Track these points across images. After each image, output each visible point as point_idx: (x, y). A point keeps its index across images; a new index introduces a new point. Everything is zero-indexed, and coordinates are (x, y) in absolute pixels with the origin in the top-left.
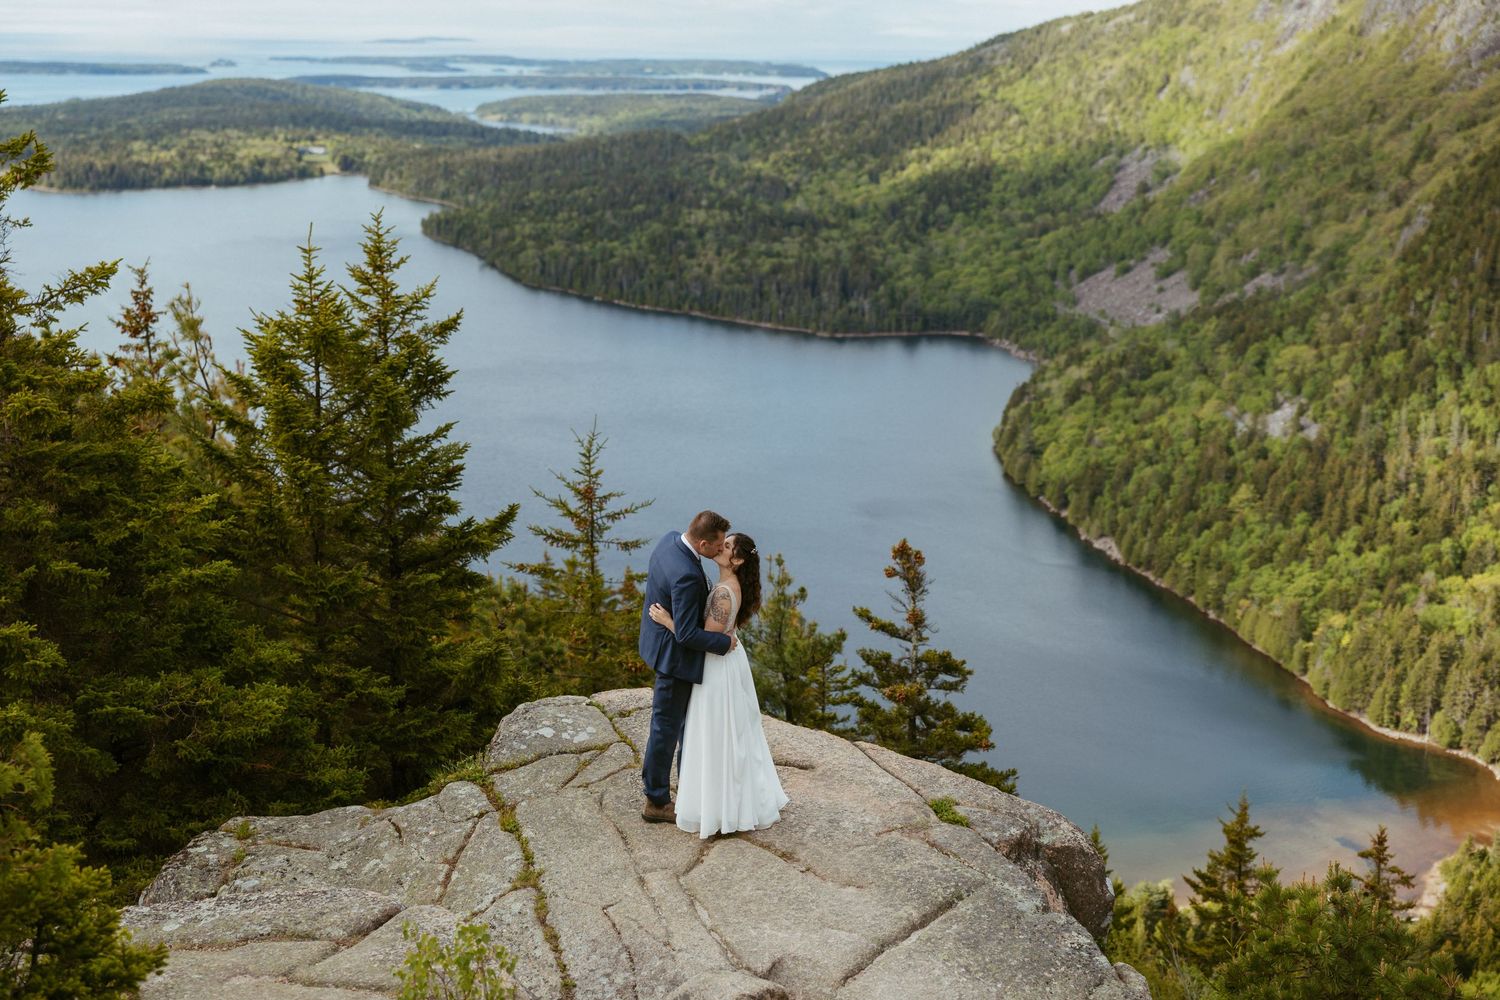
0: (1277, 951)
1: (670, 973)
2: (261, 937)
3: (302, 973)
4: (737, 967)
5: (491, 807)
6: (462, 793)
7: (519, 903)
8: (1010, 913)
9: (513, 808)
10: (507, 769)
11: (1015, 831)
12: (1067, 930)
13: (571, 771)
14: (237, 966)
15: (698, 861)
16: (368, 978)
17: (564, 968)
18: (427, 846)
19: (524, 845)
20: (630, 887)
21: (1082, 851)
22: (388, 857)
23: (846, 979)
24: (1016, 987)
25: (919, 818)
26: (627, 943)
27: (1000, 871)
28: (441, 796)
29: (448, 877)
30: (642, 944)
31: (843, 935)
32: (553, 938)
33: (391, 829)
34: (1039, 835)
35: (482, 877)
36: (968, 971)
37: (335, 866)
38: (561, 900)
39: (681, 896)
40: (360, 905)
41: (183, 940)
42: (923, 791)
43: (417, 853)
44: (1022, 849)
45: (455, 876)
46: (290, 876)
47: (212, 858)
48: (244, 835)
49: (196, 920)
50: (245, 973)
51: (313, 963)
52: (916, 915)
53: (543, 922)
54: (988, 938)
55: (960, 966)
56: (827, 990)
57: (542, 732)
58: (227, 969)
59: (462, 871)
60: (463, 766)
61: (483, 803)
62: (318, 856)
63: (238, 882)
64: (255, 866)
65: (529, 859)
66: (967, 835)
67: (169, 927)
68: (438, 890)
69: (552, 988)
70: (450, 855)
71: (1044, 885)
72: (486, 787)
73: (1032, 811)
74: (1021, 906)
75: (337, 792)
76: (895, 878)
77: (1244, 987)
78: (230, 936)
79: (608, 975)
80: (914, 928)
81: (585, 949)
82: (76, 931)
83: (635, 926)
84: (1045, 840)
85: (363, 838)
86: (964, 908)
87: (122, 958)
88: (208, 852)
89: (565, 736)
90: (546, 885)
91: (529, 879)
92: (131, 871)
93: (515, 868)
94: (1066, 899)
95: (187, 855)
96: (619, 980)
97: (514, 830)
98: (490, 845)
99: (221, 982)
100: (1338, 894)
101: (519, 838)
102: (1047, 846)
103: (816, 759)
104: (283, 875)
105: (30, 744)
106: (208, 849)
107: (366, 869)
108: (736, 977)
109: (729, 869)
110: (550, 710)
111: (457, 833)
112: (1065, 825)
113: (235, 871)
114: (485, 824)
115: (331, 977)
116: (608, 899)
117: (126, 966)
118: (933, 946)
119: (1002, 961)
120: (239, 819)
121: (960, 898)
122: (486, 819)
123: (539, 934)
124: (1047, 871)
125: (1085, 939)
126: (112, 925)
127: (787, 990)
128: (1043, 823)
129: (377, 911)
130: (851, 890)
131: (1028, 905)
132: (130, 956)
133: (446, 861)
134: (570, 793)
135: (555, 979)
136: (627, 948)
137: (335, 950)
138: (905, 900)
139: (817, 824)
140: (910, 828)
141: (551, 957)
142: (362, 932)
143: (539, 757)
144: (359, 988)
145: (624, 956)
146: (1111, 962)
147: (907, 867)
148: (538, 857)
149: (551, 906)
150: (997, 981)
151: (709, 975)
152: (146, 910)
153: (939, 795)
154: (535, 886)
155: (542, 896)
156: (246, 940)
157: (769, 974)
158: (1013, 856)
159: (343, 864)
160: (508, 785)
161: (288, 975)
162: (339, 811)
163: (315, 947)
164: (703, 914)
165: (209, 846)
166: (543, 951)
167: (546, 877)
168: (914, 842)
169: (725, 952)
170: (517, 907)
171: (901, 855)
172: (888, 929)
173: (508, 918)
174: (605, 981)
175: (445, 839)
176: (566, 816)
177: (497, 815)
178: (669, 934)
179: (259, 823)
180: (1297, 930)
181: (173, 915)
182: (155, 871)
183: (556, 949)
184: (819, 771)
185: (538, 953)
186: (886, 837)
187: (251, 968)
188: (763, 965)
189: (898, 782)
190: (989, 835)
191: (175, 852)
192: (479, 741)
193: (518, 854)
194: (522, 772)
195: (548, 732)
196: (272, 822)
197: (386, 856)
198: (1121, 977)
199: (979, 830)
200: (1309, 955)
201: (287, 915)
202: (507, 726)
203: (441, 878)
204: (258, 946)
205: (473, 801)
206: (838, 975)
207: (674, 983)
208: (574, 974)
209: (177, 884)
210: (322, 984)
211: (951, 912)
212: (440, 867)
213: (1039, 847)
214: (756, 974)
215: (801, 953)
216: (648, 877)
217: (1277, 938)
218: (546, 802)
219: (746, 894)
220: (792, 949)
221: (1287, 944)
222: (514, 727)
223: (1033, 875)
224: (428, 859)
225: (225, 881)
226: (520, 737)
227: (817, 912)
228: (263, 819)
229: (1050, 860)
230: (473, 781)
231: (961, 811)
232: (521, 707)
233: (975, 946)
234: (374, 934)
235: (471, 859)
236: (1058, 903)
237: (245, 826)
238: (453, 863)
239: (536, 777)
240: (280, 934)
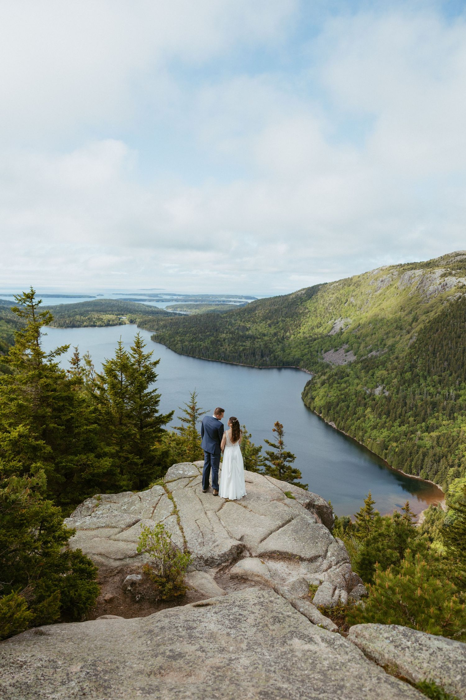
0: (380, 535)
1: (213, 539)
2: (102, 527)
3: (113, 537)
4: (231, 537)
5: (165, 492)
6: (157, 488)
7: (173, 519)
8: (306, 523)
9: (171, 493)
10: (170, 482)
11: (308, 501)
12: (322, 528)
13: (187, 483)
14: (96, 535)
15: (221, 508)
16: (131, 539)
17: (184, 537)
18: (148, 503)
19: (174, 503)
20: (203, 515)
21: (326, 506)
22: (137, 506)
23: (261, 541)
24: (308, 544)
25: (282, 497)
26: (202, 530)
27: (304, 512)
28: (152, 489)
29: (153, 511)
30: (206, 531)
31: (261, 529)
32: (181, 529)
33: (138, 498)
34: (314, 502)
35: (162, 512)
36: (295, 539)
37: (123, 508)
38: (184, 518)
39: (217, 517)
40: (129, 519)
41: (81, 528)
42: (282, 489)
43: (145, 504)
44: (310, 506)
45: (155, 511)
46: (111, 510)
47: (90, 505)
48: (99, 499)
49: (85, 522)
50: (98, 537)
51: (116, 534)
52: (281, 524)
53: (179, 524)
54: (300, 530)
55: (293, 538)
56: (256, 544)
57: (179, 472)
58: (93, 536)
59: (157, 510)
60: (158, 481)
61: (163, 491)
62: (119, 505)
63: (97, 512)
64: (101, 508)
65: (175, 507)
66: (294, 502)
67: (78, 524)
68: (151, 515)
69: (181, 543)
70: (154, 505)
71: (315, 516)
72: (164, 487)
73: (312, 495)
74: (309, 522)
75: (124, 488)
76: (275, 513)
77: (371, 545)
78: (94, 527)
79: (196, 539)
80: (280, 527)
81: (190, 532)
82: (51, 524)
83: (204, 526)
84: (316, 503)
85: (131, 500)
86: (293, 522)
87: (64, 532)
88: (89, 504)
89: (186, 473)
90: (180, 514)
91: (175, 512)
92: (68, 508)
93: (171, 509)
94: (322, 520)
95: (83, 504)
96: (199, 541)
97: (171, 499)
98: (165, 503)
99: (91, 539)
100: (396, 519)
101: (173, 501)
102: (317, 505)
103: (254, 481)
104: (109, 510)
105: (41, 472)
106: (89, 503)
107: (131, 509)
108: (231, 540)
109: (230, 510)
110: (182, 466)
111: (156, 499)
112: (321, 499)
113: (96, 509)
114: (164, 497)
115: (121, 538)
116: (196, 518)
117: (65, 534)
118: (285, 533)
119: (304, 537)
120: (98, 495)
121: (293, 519)
122: (164, 496)
123: (178, 528)
124: (317, 512)
125: (327, 531)
126: (61, 523)
127: (245, 544)
128: (315, 499)
129: (134, 520)
130: (263, 516)
131: (311, 521)
132: (66, 531)
133: (153, 507)
134: (187, 489)
135: (182, 540)
136: (201, 532)
137: (122, 531)
138: (278, 520)
139: (254, 498)
140: (279, 500)
141: (181, 534)
142: (130, 526)
143: (179, 479)
144: (128, 542)
145: (201, 534)
146: (334, 537)
147: (278, 510)
148: (178, 506)
149: (181, 520)
150: (303, 542)
151: (224, 540)
152: (71, 519)
153: (287, 491)
154: (177, 514)
155: (179, 517)
156: (98, 528)
157: (241, 539)
158: (307, 507)
159: (125, 507)
160: (170, 486)
161: (109, 538)
162: (124, 493)
163: (117, 530)
164: (223, 523)
165: (89, 502)
166: (179, 532)
167: (180, 512)
168: (280, 503)
169: (228, 533)
170: (172, 520)
171: (277, 507)
172: (273, 527)
173: (169, 523)
174: (195, 541)
175: (153, 501)
176: (186, 495)
177: (167, 495)
178: (213, 528)
179: (103, 496)
180: (385, 529)
181: (79, 520)
182: (75, 509)
183: (182, 532)
184: (254, 483)
185: (177, 533)
186: (272, 502)
187: (99, 535)
188: (239, 537)
189: (276, 487)
190: (300, 502)
191: (80, 503)
192: (162, 474)
193: (172, 505)
194: (174, 483)
195: (181, 472)
196: (107, 495)
197: (137, 505)
198: (337, 542)
199: (298, 500)
200: (389, 536)
201: (109, 521)
202: (170, 470)
203: (152, 512)
204: (101, 530)
205: (161, 491)
206: (259, 540)
207: (214, 542)
208: (187, 539)
209: (81, 512)
210: (118, 540)
211: (290, 523)
212: (151, 509)
213: (314, 505)
214: (237, 539)
215: (249, 534)
216: (207, 512)
217: (380, 531)
218: (180, 491)
219: (234, 517)
220: (247, 533)
221: (383, 533)
222: (172, 471)
223: (313, 513)
224: (148, 506)
225: (93, 512)
226: (173, 473)
227: (253, 523)
228: (104, 495)
229: (317, 509)
230: (161, 485)
231: (293, 495)
232: (174, 465)
233: (297, 532)
234: (133, 526)
235: (160, 507)
236: (320, 521)
237: (99, 496)
238: (155, 508)
239: (178, 483)
240: (107, 526)
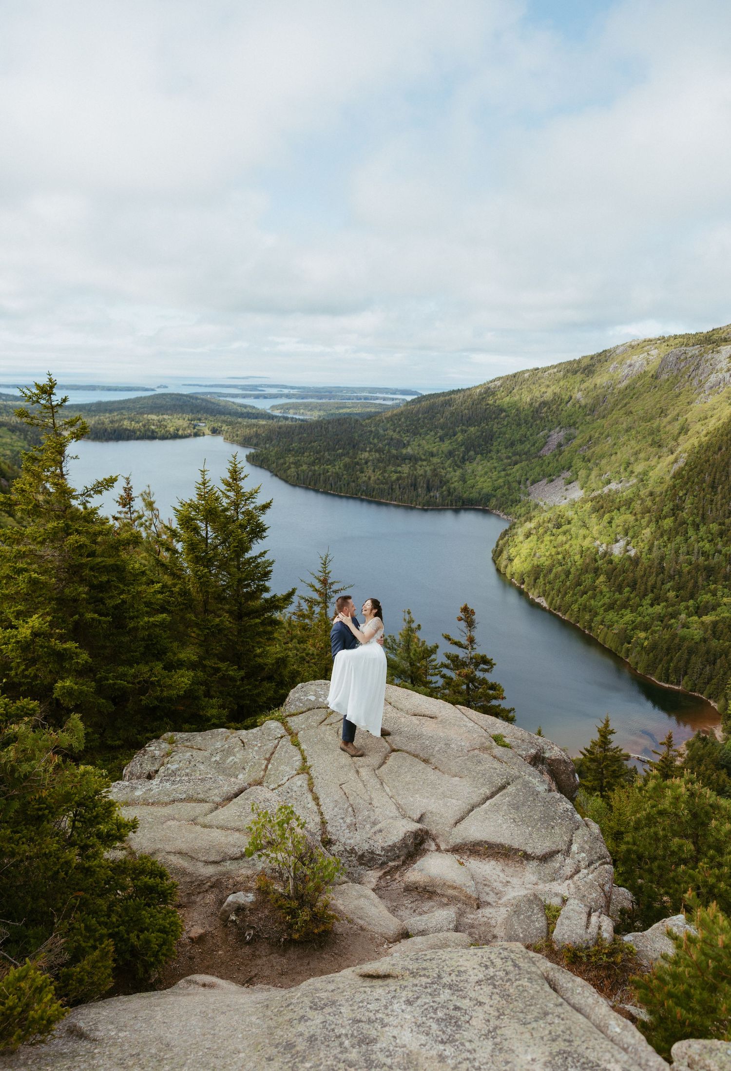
0: (661, 813)
1: (372, 819)
2: (181, 800)
3: (200, 820)
4: (404, 816)
5: (286, 734)
6: (272, 726)
7: (300, 781)
8: (533, 792)
9: (297, 734)
10: (294, 715)
11: (533, 751)
12: (561, 801)
13: (324, 717)
14: (170, 815)
15: (384, 763)
16: (233, 825)
17: (322, 814)
18: (257, 751)
19: (302, 752)
20: (352, 775)
21: (564, 761)
22: (238, 757)
23: (456, 823)
24: (538, 830)
25: (487, 744)
26: (352, 802)
27: (527, 771)
28: (263, 727)
29: (267, 767)
30: (359, 804)
31: (454, 801)
32: (316, 799)
33: (240, 742)
34: (544, 753)
35: (282, 768)
36: (514, 821)
37: (213, 759)
38: (320, 780)
39: (377, 780)
40: (228, 786)
41: (144, 800)
42: (488, 730)
43: (252, 754)
44: (537, 760)
45: (270, 766)
46: (193, 763)
47: (157, 753)
48: (172, 742)
49: (151, 790)
50: (174, 819)
51: (206, 815)
52: (488, 793)
53: (311, 791)
54: (523, 805)
55: (510, 819)
56: (447, 829)
57: (309, 698)
58: (165, 816)
59: (273, 764)
60: (273, 713)
61: (282, 731)
62: (206, 754)
63: (169, 766)
64: (176, 758)
65: (304, 759)
66: (510, 753)
67: (138, 793)
68: (262, 773)
69: (316, 824)
70: (268, 756)
71: (547, 777)
72: (284, 724)
73: (540, 741)
74: (537, 789)
75: (214, 721)
76: (478, 774)
77: (642, 828)
78: (166, 799)
79: (343, 818)
80: (488, 798)
81: (332, 805)
82: (95, 814)
83: (355, 794)
84: (547, 755)
85: (227, 746)
86: (510, 789)
87: (116, 824)
88: (155, 750)
89: (320, 700)
90: (313, 773)
91: (304, 769)
92: (119, 756)
93: (298, 764)
94: (557, 783)
95: (145, 751)
96: (348, 821)
97: (297, 745)
98: (286, 752)
99: (162, 823)
100: (689, 786)
101: (300, 749)
102: (548, 758)
103: (438, 714)
104: (190, 763)
106: (155, 748)
107: (228, 761)
108: (404, 822)
109: (399, 767)
110: (313, 687)
111: (270, 746)
112: (556, 748)
113: (167, 759)
114: (283, 742)
115: (215, 823)
116: (342, 781)
117: (119, 830)
118: (497, 808)
119: (530, 816)
120: (169, 733)
121: (509, 784)
122: (284, 739)
123: (310, 797)
124: (548, 770)
125: (569, 806)
126: (112, 809)
127: (428, 828)
128: (545, 747)
129: (236, 789)
130: (457, 779)
131: (542, 788)
132: (121, 824)
133: (266, 759)
134: (323, 727)
135: (318, 819)
136: (351, 805)
137: (216, 808)
138: (483, 785)
139: (439, 746)
140: (484, 749)
141: (315, 808)
142: (229, 799)
143: (309, 710)
144: (228, 829)
145: (350, 809)
146: (583, 817)
147: (483, 768)
148: (309, 759)
149: (315, 783)
150: (528, 826)
151: (391, 821)
152: (127, 783)
153: (496, 732)
154: (308, 773)
155: (311, 778)
156: (174, 801)
157: (420, 820)
158: (532, 763)
159: (218, 758)
160: (295, 723)
161: (194, 821)
162: (215, 731)
163: (207, 806)
164: (387, 789)
165: (156, 747)
166: (312, 805)
167: (313, 769)
168: (486, 756)
169: (398, 808)
170: (299, 783)
171: (480, 762)
172: (476, 799)
173: (295, 789)
174: (341, 821)
175: (265, 748)
176: (322, 739)
177: (289, 737)
178: (371, 799)
179: (179, 735)
180: (671, 803)
181: (140, 787)
182: (131, 757)
183: (318, 804)
184: (439, 719)
185: (309, 806)
186: (472, 753)
187: (176, 816)
188: (416, 816)
189: (477, 726)
190: (521, 753)
191: (140, 749)
192: (279, 701)
193: (299, 757)
194: (301, 717)
195: (313, 698)
196: (185, 735)
197: (238, 755)
198: (587, 825)
199: (516, 750)
200: (676, 815)
201: (193, 789)
202: (293, 694)
203: (263, 767)
204: (180, 805)
205: (278, 730)
206: (453, 822)
207: (374, 824)
208: (327, 817)
209: (141, 765)
210: (210, 827)
211: (505, 791)
212: (263, 762)
213: (544, 758)
214: (413, 820)
215: (434, 810)
216: (361, 770)
217: (660, 807)
218: (312, 732)
219: (407, 780)
220: (430, 808)
221: (665, 810)
222: (297, 695)
223: (541, 773)
224: (257, 757)
225: (163, 765)
226: (299, 700)
227: (441, 790)
228: (180, 734)
229: (549, 765)
230: (278, 720)
231: (507, 740)
232: (300, 685)
233: (517, 808)
234: (235, 800)
235: (277, 759)
236: (554, 786)
237: (172, 737)
238: (269, 760)
239: (308, 718)
240: (190, 799)
